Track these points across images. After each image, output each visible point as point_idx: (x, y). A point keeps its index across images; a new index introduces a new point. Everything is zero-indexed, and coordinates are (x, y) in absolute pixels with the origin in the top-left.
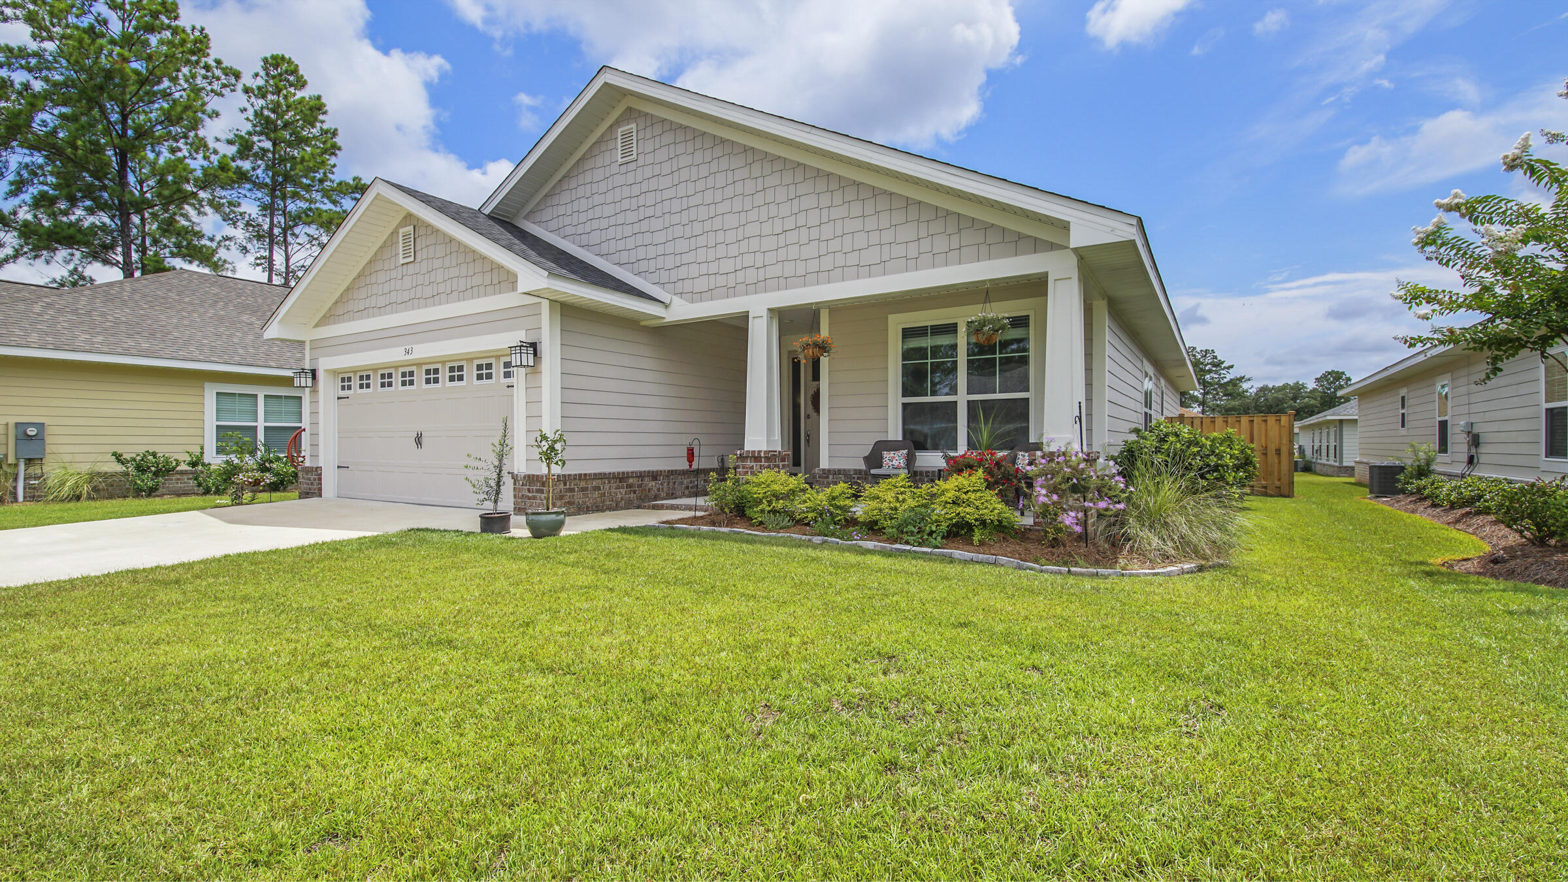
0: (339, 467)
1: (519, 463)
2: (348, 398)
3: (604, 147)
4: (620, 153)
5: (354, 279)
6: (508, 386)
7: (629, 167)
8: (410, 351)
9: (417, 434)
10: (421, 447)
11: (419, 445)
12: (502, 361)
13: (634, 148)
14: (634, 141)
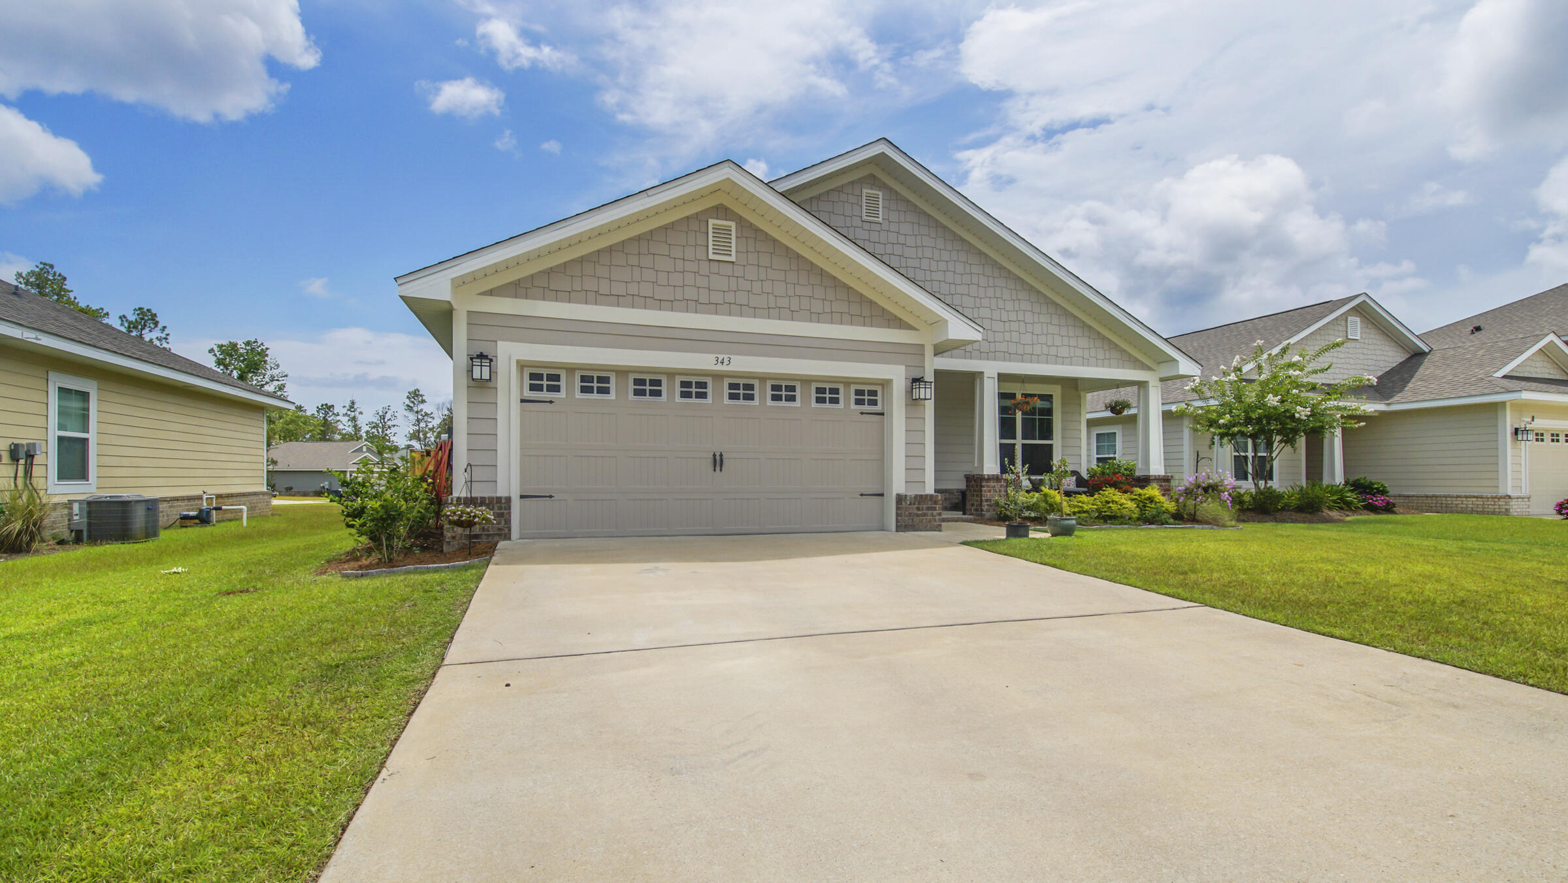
0: (522, 496)
1: (898, 485)
2: (551, 402)
3: (843, 197)
4: (864, 211)
5: (598, 251)
6: (862, 413)
7: (874, 227)
8: (726, 362)
9: (714, 455)
10: (721, 470)
11: (718, 468)
12: (853, 388)
13: (880, 213)
14: (881, 206)
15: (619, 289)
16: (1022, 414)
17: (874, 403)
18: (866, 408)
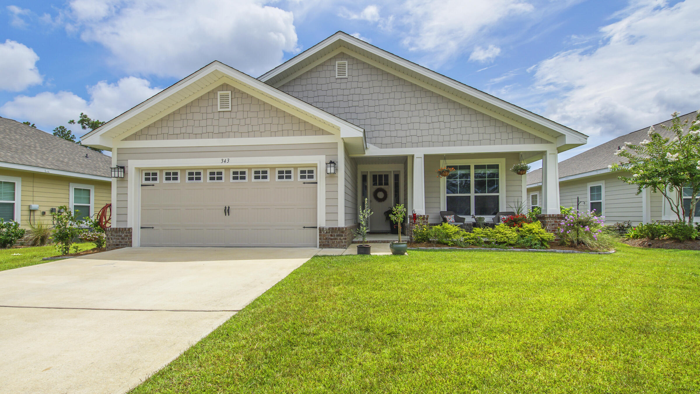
0: (141, 228)
1: (322, 222)
2: (153, 185)
3: (325, 68)
4: (337, 73)
5: (169, 115)
6: (304, 183)
7: (343, 81)
8: (227, 161)
9: (226, 208)
10: (229, 215)
11: (227, 214)
12: (299, 170)
13: (347, 72)
14: (347, 69)
15: (177, 131)
16: (447, 178)
17: (312, 177)
18: (307, 180)
